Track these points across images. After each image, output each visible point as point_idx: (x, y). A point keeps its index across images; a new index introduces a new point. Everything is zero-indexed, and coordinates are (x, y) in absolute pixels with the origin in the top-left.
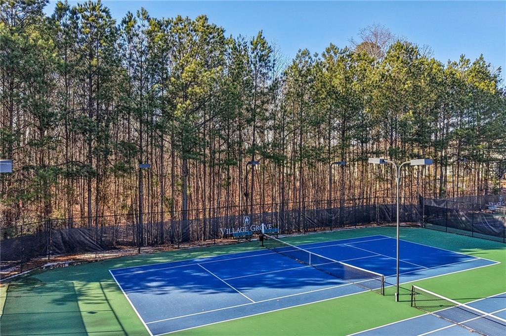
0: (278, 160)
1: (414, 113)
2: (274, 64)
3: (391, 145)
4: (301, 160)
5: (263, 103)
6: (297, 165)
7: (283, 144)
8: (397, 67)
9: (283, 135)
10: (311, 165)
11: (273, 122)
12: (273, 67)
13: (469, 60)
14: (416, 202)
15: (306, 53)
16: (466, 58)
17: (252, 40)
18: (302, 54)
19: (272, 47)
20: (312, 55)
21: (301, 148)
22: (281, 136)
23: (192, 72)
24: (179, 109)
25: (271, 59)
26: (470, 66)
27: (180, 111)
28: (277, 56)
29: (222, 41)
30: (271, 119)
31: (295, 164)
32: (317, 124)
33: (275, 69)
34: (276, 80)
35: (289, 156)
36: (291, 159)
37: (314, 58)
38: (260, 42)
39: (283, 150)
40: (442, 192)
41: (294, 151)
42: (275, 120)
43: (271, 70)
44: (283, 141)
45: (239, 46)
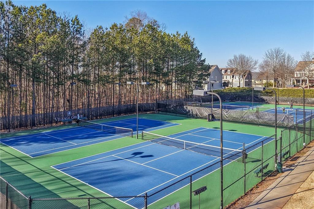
0: (87, 82)
1: (153, 60)
2: (84, 33)
3: (143, 74)
4: (99, 82)
5: (78, 53)
6: (96, 85)
7: (89, 74)
8: (147, 37)
9: (89, 69)
10: (104, 85)
11: (83, 63)
12: (83, 34)
13: (180, 34)
14: (155, 102)
15: (101, 28)
16: (179, 33)
17: (72, 19)
18: (99, 28)
19: (83, 24)
20: (104, 29)
21: (98, 76)
22: (87, 70)
23: (41, 38)
24: (34, 57)
25: (82, 30)
26: (180, 37)
27: (35, 58)
28: (85, 28)
29: (56, 20)
30: (82, 61)
31: (95, 84)
32: (107, 64)
33: (84, 35)
34: (85, 41)
35: (92, 80)
36: (93, 82)
37: (105, 30)
38: (76, 21)
39: (89, 77)
40: (168, 97)
41: (95, 78)
42: (84, 62)
43: (82, 36)
44: (89, 73)
45: (65, 23)
